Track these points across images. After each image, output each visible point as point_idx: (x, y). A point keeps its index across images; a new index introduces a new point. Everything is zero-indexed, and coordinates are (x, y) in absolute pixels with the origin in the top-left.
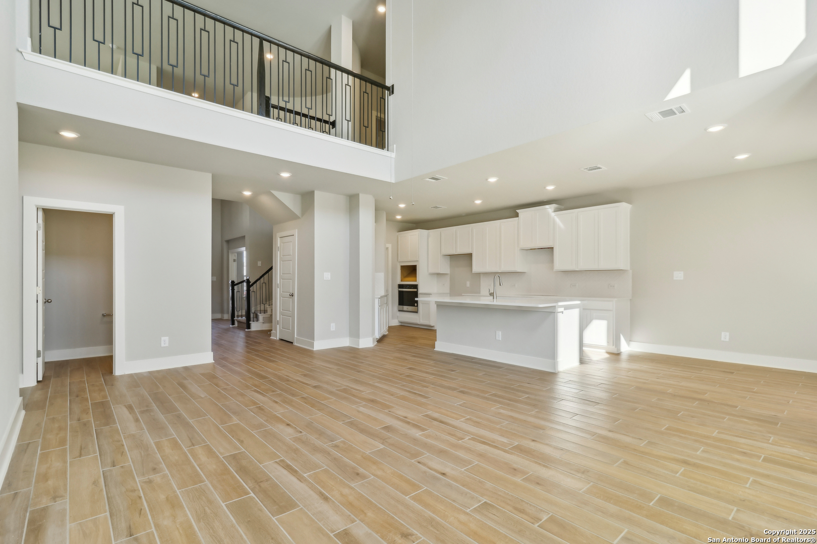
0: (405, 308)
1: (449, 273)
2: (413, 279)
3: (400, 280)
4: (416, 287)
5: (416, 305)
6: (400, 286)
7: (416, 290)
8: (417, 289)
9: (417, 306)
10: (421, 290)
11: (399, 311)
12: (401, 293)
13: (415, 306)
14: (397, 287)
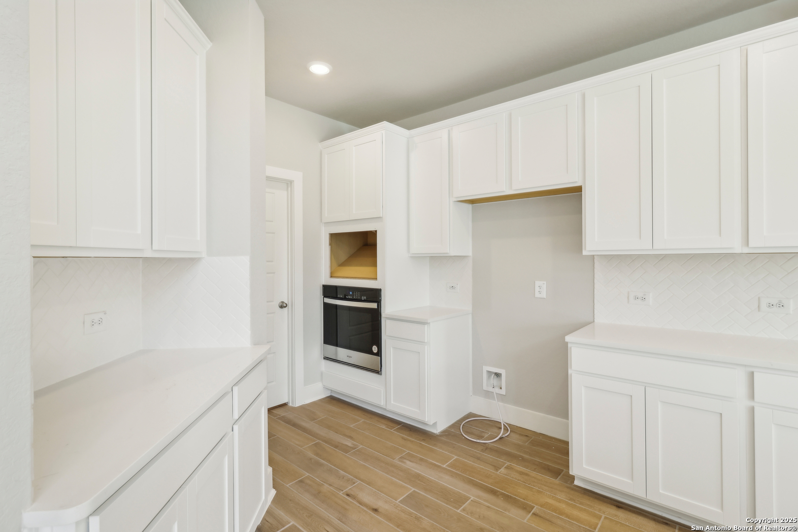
0: (343, 353)
1: (469, 252)
2: (365, 270)
3: (328, 274)
4: (374, 295)
5: (375, 349)
6: (329, 291)
7: (374, 306)
8: (379, 302)
9: (379, 354)
10: (389, 308)
11: (326, 358)
12: (330, 312)
13: (371, 353)
14: (319, 292)
